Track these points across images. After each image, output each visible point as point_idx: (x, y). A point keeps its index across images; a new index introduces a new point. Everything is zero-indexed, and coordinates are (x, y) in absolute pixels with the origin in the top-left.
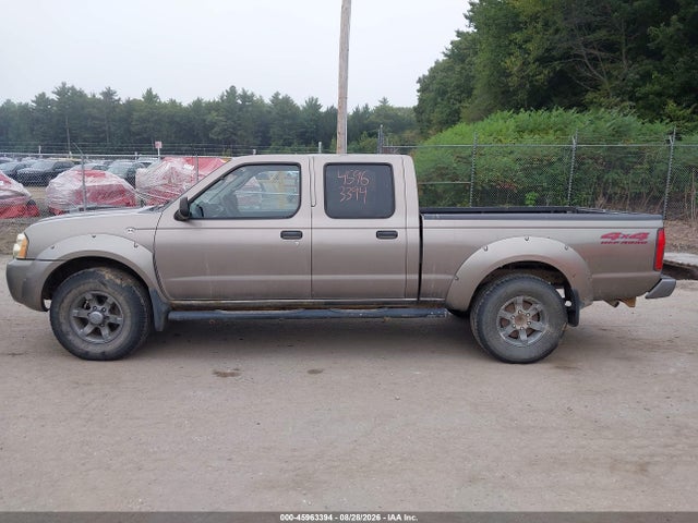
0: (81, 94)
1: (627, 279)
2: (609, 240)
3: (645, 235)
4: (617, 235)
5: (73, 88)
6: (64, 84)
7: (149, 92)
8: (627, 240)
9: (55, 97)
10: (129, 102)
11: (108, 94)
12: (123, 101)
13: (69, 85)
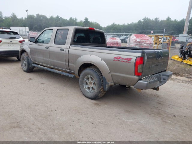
0: (149, 20)
1: (124, 77)
2: (116, 59)
3: (130, 59)
4: (120, 58)
5: (147, 18)
6: (145, 17)
7: (168, 18)
8: (123, 60)
9: (142, 21)
10: (162, 21)
11: (156, 19)
12: (160, 21)
13: (146, 17)
